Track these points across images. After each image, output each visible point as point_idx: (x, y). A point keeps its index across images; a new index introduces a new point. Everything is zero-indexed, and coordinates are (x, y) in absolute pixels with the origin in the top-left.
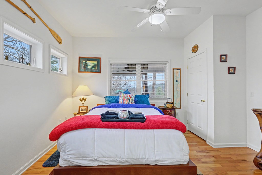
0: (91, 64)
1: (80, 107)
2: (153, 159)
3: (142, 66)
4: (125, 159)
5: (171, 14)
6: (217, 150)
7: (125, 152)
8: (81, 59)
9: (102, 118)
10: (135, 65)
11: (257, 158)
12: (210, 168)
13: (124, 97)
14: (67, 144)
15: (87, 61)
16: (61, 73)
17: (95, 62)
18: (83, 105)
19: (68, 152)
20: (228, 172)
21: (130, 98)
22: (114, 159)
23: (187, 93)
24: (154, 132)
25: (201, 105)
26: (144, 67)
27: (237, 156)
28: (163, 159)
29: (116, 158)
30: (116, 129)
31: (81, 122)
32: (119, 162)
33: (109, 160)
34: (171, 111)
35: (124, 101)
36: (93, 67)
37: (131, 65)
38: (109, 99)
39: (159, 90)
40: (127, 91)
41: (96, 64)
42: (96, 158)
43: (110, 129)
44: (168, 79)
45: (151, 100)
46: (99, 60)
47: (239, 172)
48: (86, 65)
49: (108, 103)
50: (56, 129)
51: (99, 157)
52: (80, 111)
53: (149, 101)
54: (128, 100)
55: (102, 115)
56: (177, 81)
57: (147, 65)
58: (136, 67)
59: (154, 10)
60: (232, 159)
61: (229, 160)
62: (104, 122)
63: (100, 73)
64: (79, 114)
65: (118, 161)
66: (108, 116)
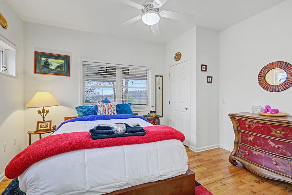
0: (54, 64)
1: (38, 123)
2: (157, 175)
3: (122, 70)
4: (126, 182)
5: (165, 17)
6: (199, 154)
7: (126, 173)
8: (38, 55)
9: (93, 135)
10: (114, 69)
11: (232, 156)
12: (199, 172)
13: (104, 106)
14: (40, 179)
15: (49, 59)
16: (6, 73)
17: (61, 62)
18: (44, 119)
19: (43, 189)
20: (213, 173)
21: (112, 108)
22: (112, 185)
23: (169, 101)
24: (156, 144)
25: (184, 113)
26: (125, 71)
27: (215, 157)
28: (167, 173)
29: (114, 183)
30: (112, 148)
31: (62, 144)
32: (119, 187)
33: (105, 188)
34: (155, 120)
35: (105, 112)
36: (57, 67)
37: (110, 68)
38: (82, 110)
39: (129, 98)
40: (106, 100)
41: (63, 64)
42: (88, 189)
43: (105, 148)
44: (151, 87)
45: (134, 110)
46: (67, 59)
47: (220, 171)
48: (47, 64)
49: (82, 115)
50: (18, 159)
51: (92, 187)
52: (39, 129)
53: (132, 111)
54: (110, 111)
55: (92, 131)
56: (159, 88)
57: (128, 69)
58: (115, 72)
59: (149, 8)
60: (213, 161)
61: (211, 161)
62: (95, 140)
63: (69, 76)
64: (37, 132)
65: (117, 186)
66: (101, 131)
